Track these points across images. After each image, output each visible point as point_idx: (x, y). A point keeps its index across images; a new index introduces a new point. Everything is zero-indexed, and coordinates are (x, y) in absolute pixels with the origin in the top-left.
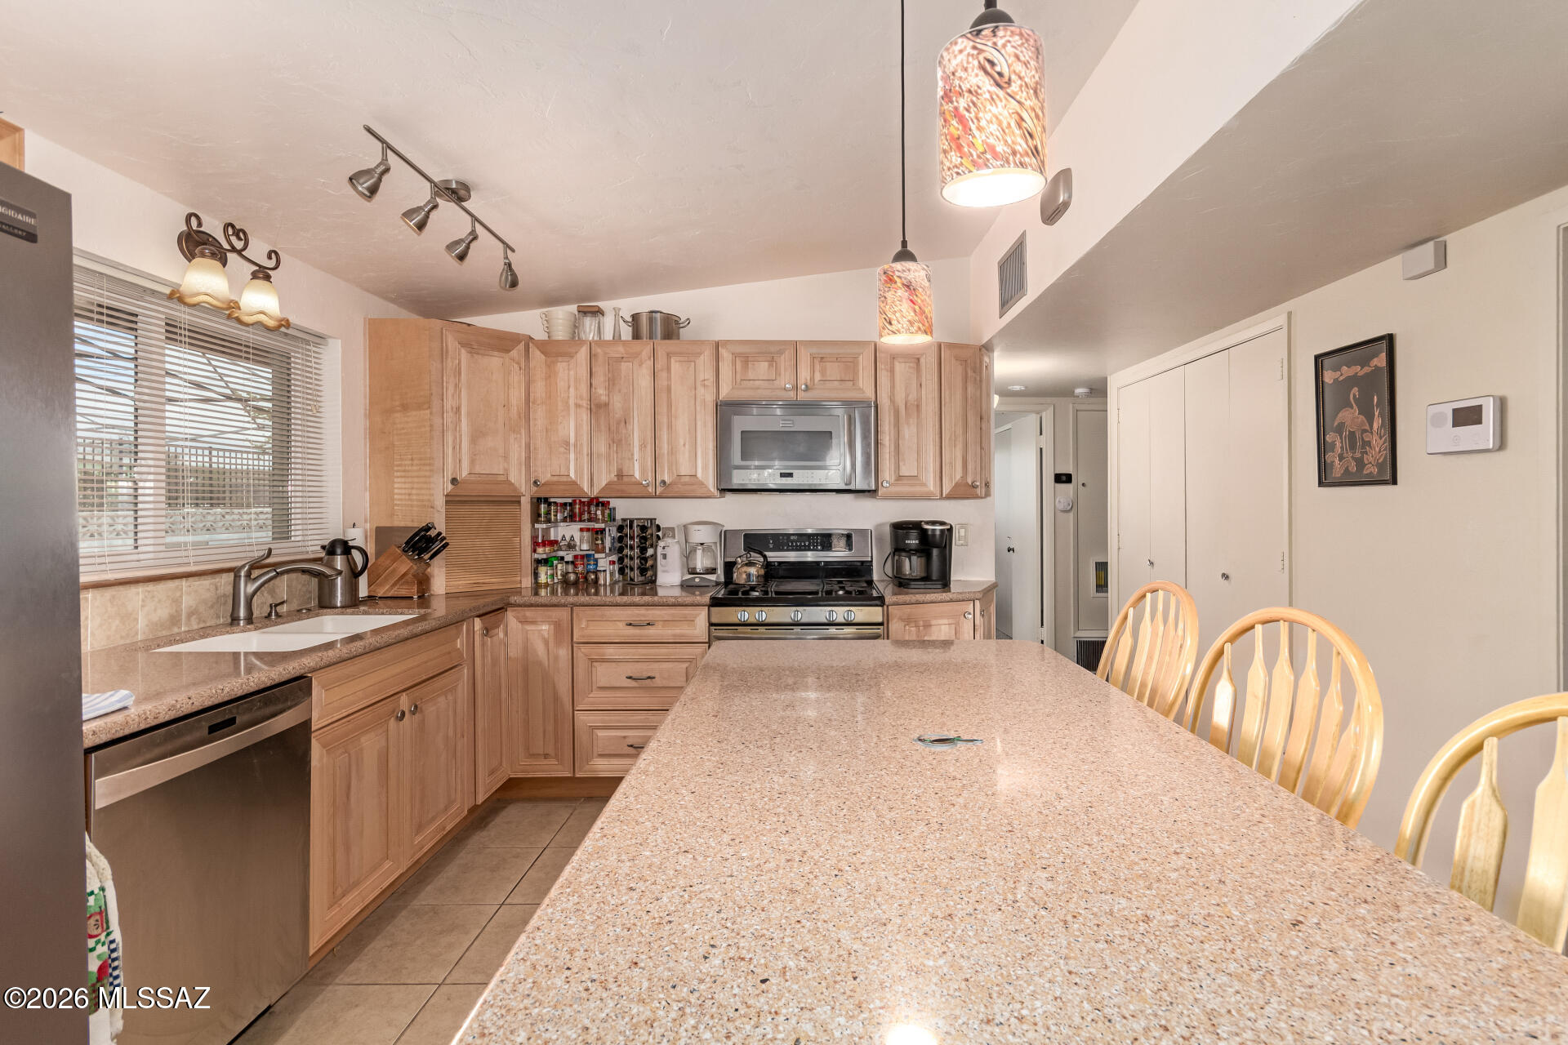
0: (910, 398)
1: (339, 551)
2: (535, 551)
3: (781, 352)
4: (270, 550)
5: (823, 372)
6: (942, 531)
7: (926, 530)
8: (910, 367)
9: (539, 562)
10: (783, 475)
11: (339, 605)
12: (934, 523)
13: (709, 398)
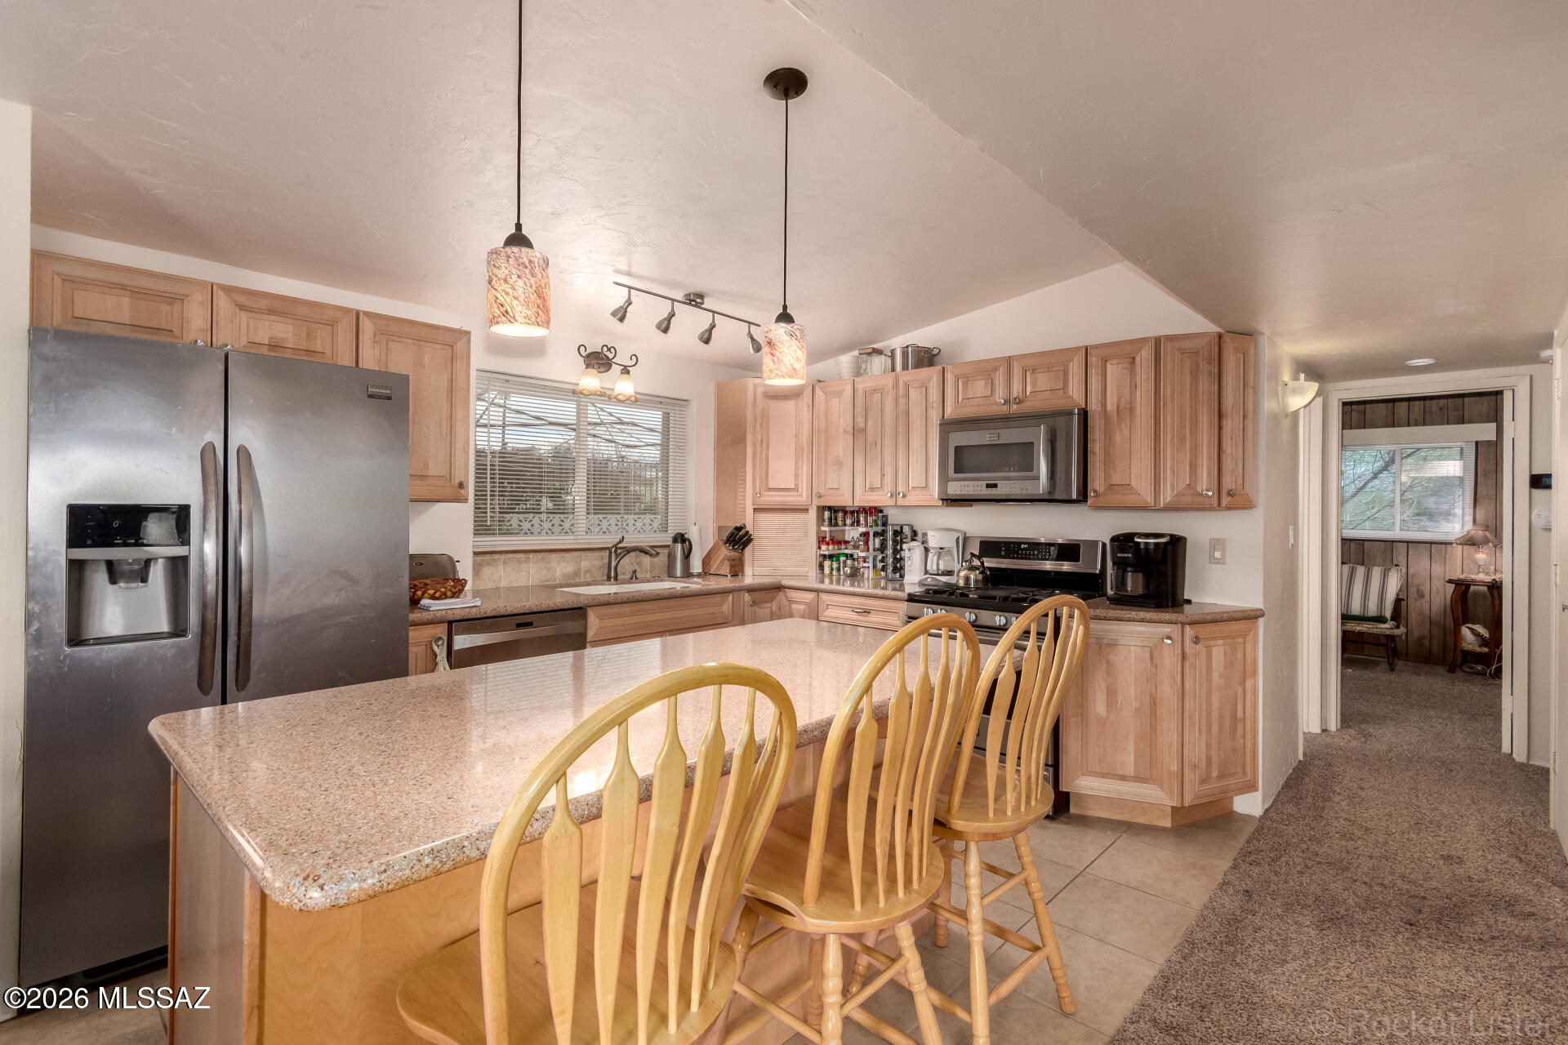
0: (1123, 400)
1: (679, 541)
2: (820, 548)
3: (996, 369)
4: (623, 537)
5: (1033, 384)
6: (1156, 544)
7: (1138, 543)
8: (1123, 368)
9: (824, 556)
10: (988, 486)
11: (679, 575)
12: (1147, 536)
13: (935, 417)
